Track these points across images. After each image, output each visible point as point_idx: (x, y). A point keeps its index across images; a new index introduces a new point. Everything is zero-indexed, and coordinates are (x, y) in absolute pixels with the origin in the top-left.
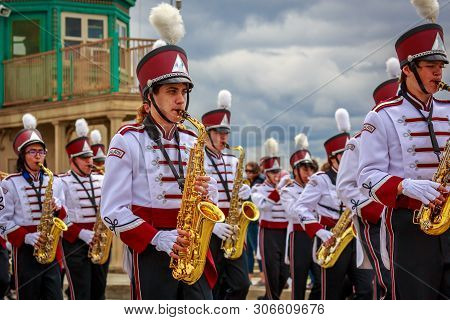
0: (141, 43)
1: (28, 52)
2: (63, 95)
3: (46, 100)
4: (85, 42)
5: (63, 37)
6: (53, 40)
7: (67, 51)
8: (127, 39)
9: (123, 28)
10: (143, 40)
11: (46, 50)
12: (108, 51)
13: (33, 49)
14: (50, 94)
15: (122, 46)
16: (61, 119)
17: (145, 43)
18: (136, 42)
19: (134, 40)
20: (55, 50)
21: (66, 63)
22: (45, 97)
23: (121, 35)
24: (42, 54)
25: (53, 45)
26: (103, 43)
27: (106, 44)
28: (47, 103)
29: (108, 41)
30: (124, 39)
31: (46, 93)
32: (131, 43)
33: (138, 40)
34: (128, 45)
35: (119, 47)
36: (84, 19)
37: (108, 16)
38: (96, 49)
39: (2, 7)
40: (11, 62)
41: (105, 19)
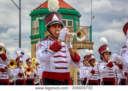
0: (83, 28)
4: (67, 27)
8: (79, 26)
9: (78, 23)
10: (83, 27)
12: (74, 30)
15: (78, 28)
17: (84, 28)
18: (81, 27)
19: (81, 26)
23: (77, 25)
26: (72, 27)
27: (73, 28)
29: (73, 27)
30: (78, 26)
32: (80, 27)
33: (82, 27)
34: (79, 28)
35: (77, 29)
36: (67, 20)
37: (74, 20)
38: (70, 29)
39: (44, 17)
40: (46, 33)
41: (73, 21)
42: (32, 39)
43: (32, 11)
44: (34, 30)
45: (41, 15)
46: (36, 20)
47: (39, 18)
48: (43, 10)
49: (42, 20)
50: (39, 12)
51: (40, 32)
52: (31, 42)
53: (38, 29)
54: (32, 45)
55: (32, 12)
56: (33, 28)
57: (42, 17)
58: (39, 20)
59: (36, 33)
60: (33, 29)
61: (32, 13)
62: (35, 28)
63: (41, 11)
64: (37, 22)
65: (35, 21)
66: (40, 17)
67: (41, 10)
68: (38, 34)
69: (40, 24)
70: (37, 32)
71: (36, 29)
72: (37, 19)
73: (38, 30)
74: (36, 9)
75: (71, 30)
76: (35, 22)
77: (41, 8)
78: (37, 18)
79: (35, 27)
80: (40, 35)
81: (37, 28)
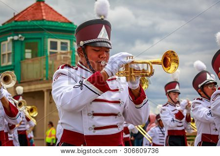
1: (32, 57)
2: (48, 77)
3: (40, 80)
4: (59, 53)
5: (49, 50)
6: (44, 52)
7: (51, 57)
11: (41, 56)
12: (70, 57)
13: (35, 55)
14: (42, 76)
16: (48, 88)
20: (45, 56)
21: (50, 62)
22: (40, 78)
24: (39, 58)
25: (44, 54)
26: (67, 53)
27: (69, 54)
28: (42, 81)
29: (70, 52)
35: (75, 55)
36: (59, 42)
37: (70, 40)
38: (64, 56)
39: (20, 36)
40: (24, 62)
41: (68, 42)
43: (1, 25)
45: (16, 31)
46: (7, 40)
47: (11, 38)
48: (19, 23)
49: (17, 40)
50: (12, 27)
51: (14, 61)
53: (11, 55)
56: (2, 53)
57: (18, 35)
58: (13, 40)
59: (8, 63)
60: (2, 56)
61: (1, 28)
62: (5, 54)
63: (16, 26)
64: (8, 43)
66: (13, 36)
67: (16, 23)
68: (10, 63)
69: (14, 47)
70: (9, 61)
71: (7, 56)
72: (9, 38)
73: (11, 58)
74: (8, 21)
75: (67, 57)
76: (5, 44)
77: (16, 21)
78: (10, 36)
79: (6, 52)
80: (14, 66)
81: (9, 54)
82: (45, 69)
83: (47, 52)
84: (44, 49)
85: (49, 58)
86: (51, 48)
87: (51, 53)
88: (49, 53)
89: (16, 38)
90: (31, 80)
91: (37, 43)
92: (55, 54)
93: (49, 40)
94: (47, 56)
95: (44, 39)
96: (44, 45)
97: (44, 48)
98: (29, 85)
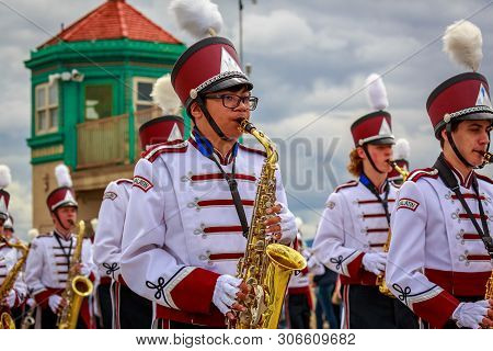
1: (101, 117)
2: (135, 157)
3: (118, 164)
4: (156, 107)
5: (136, 101)
6: (125, 104)
7: (139, 115)
11: (119, 114)
13: (104, 113)
14: (122, 156)
20: (128, 115)
22: (118, 160)
24: (115, 118)
25: (125, 109)
28: (120, 167)
31: (118, 156)
39: (75, 71)
40: (85, 126)
42: (34, 148)
43: (35, 50)
44: (41, 118)
45: (66, 63)
46: (47, 81)
47: (57, 76)
48: (72, 46)
49: (70, 82)
50: (57, 53)
51: (62, 124)
52: (33, 159)
53: (57, 113)
54: (34, 170)
55: (32, 53)
56: (38, 109)
57: (70, 71)
58: (60, 81)
59: (49, 128)
60: (37, 115)
61: (35, 56)
62: (44, 111)
63: (67, 51)
64: (50, 88)
65: (46, 86)
66: (61, 72)
67: (67, 45)
68: (55, 130)
69: (62, 96)
70: (51, 125)
71: (47, 114)
72: (52, 78)
73: (57, 118)
74: (50, 42)
76: (43, 90)
77: (66, 41)
78: (53, 73)
79: (46, 106)
80: (63, 135)
81: (52, 110)
82: (128, 140)
83: (131, 104)
84: (125, 100)
85: (136, 119)
86: (140, 98)
87: (139, 107)
88: (135, 108)
89: (66, 76)
90: (98, 164)
91: (110, 87)
92: (148, 110)
93: (136, 81)
94: (132, 115)
95: (125, 77)
96: (125, 91)
97: (125, 96)
98: (95, 175)
